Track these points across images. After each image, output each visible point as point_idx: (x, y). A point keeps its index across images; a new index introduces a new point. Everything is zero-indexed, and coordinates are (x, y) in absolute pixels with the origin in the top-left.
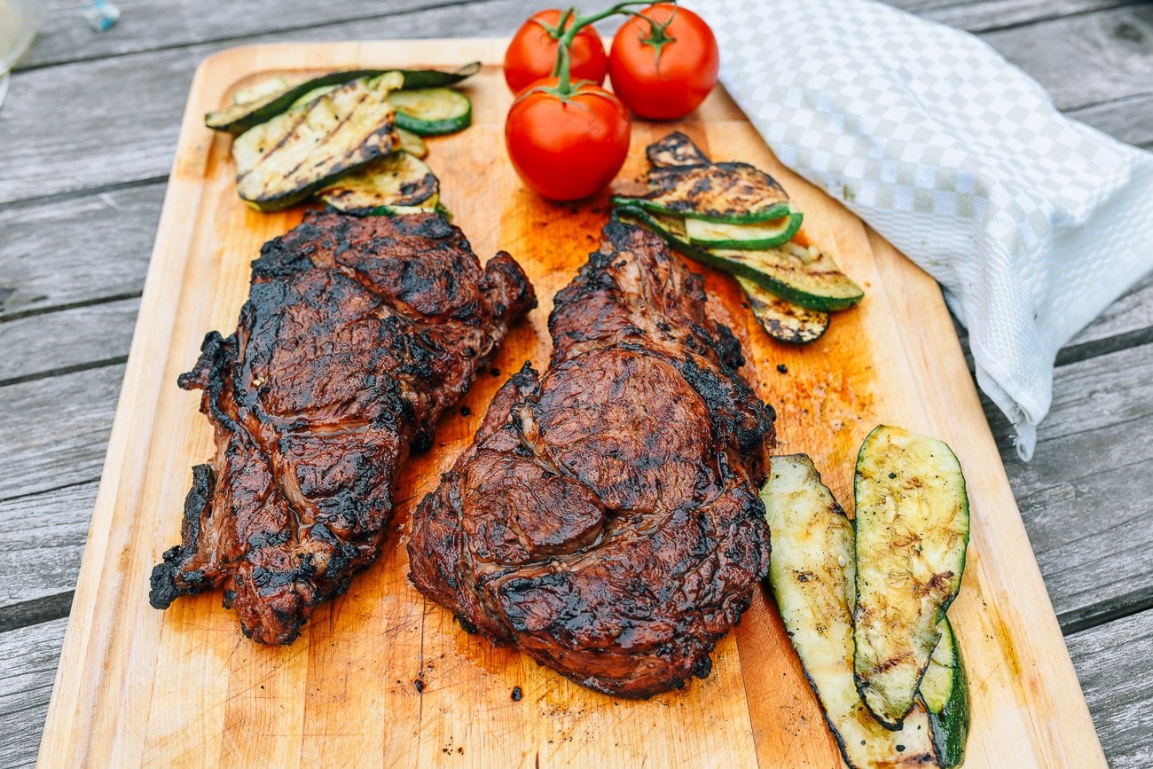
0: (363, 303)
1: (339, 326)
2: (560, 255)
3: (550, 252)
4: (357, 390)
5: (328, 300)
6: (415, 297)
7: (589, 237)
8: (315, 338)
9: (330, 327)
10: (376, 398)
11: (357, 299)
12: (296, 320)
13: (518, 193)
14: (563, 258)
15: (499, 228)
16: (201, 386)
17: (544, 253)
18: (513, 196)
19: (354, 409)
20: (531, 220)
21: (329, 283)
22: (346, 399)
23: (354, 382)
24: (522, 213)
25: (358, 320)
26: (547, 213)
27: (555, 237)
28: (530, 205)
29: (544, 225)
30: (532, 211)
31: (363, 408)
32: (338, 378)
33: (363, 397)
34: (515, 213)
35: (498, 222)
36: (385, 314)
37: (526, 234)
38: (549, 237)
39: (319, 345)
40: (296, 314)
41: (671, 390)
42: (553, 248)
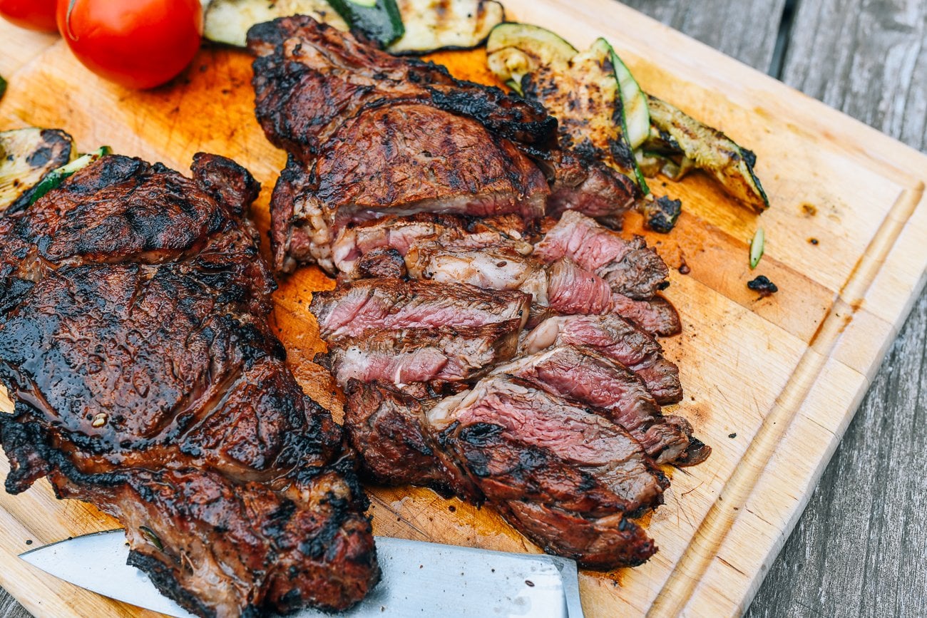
0: (123, 277)
1: (123, 314)
2: (220, 122)
3: (210, 126)
4: (207, 350)
5: (86, 300)
6: (161, 239)
7: (225, 92)
8: (113, 340)
9: (113, 320)
10: (227, 343)
11: (112, 278)
12: (75, 340)
13: (124, 103)
14: (226, 123)
15: (144, 142)
16: (40, 474)
17: (205, 131)
18: (121, 109)
19: (219, 367)
20: (162, 116)
21: (69, 285)
22: (206, 366)
23: (197, 346)
24: (145, 116)
25: (134, 295)
26: (167, 100)
27: (197, 113)
28: (145, 105)
29: (177, 110)
30: (151, 108)
31: (226, 360)
32: (177, 355)
33: (217, 351)
34: (140, 120)
35: (137, 138)
36: (151, 271)
37: (171, 128)
38: (194, 116)
39: (123, 343)
40: (69, 336)
41: (436, 125)
42: (207, 122)
